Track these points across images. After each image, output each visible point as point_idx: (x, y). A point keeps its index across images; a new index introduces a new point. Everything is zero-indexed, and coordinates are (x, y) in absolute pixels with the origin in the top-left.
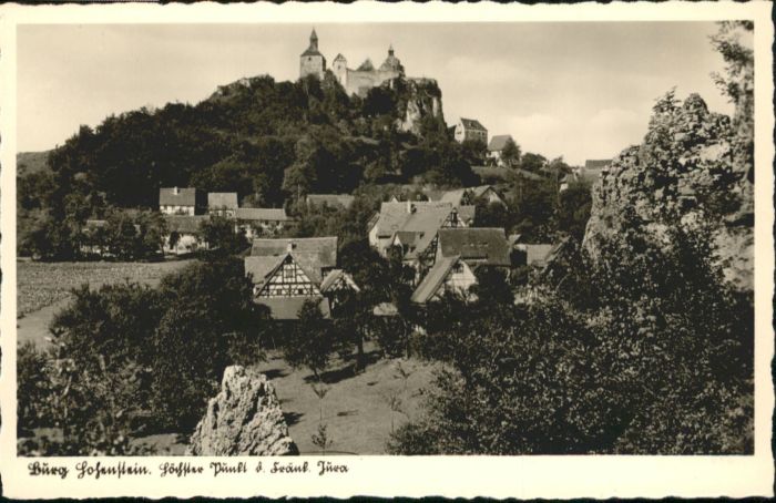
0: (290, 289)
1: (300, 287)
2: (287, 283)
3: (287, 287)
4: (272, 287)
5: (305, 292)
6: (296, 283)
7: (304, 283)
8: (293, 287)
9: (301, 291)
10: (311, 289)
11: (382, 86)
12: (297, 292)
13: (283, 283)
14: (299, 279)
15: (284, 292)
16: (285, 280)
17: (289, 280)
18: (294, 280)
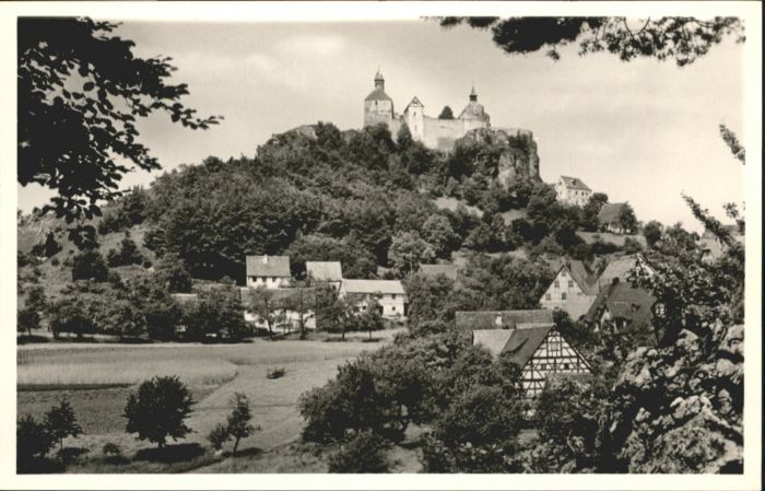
0: (555, 363)
1: (566, 361)
2: (552, 357)
3: (551, 361)
4: (535, 362)
5: (571, 366)
6: (562, 357)
7: (571, 357)
8: (558, 361)
9: (567, 366)
10: (578, 364)
11: (466, 137)
12: (562, 367)
13: (547, 358)
14: (565, 353)
15: (548, 367)
16: (550, 354)
17: (554, 354)
18: (559, 354)
